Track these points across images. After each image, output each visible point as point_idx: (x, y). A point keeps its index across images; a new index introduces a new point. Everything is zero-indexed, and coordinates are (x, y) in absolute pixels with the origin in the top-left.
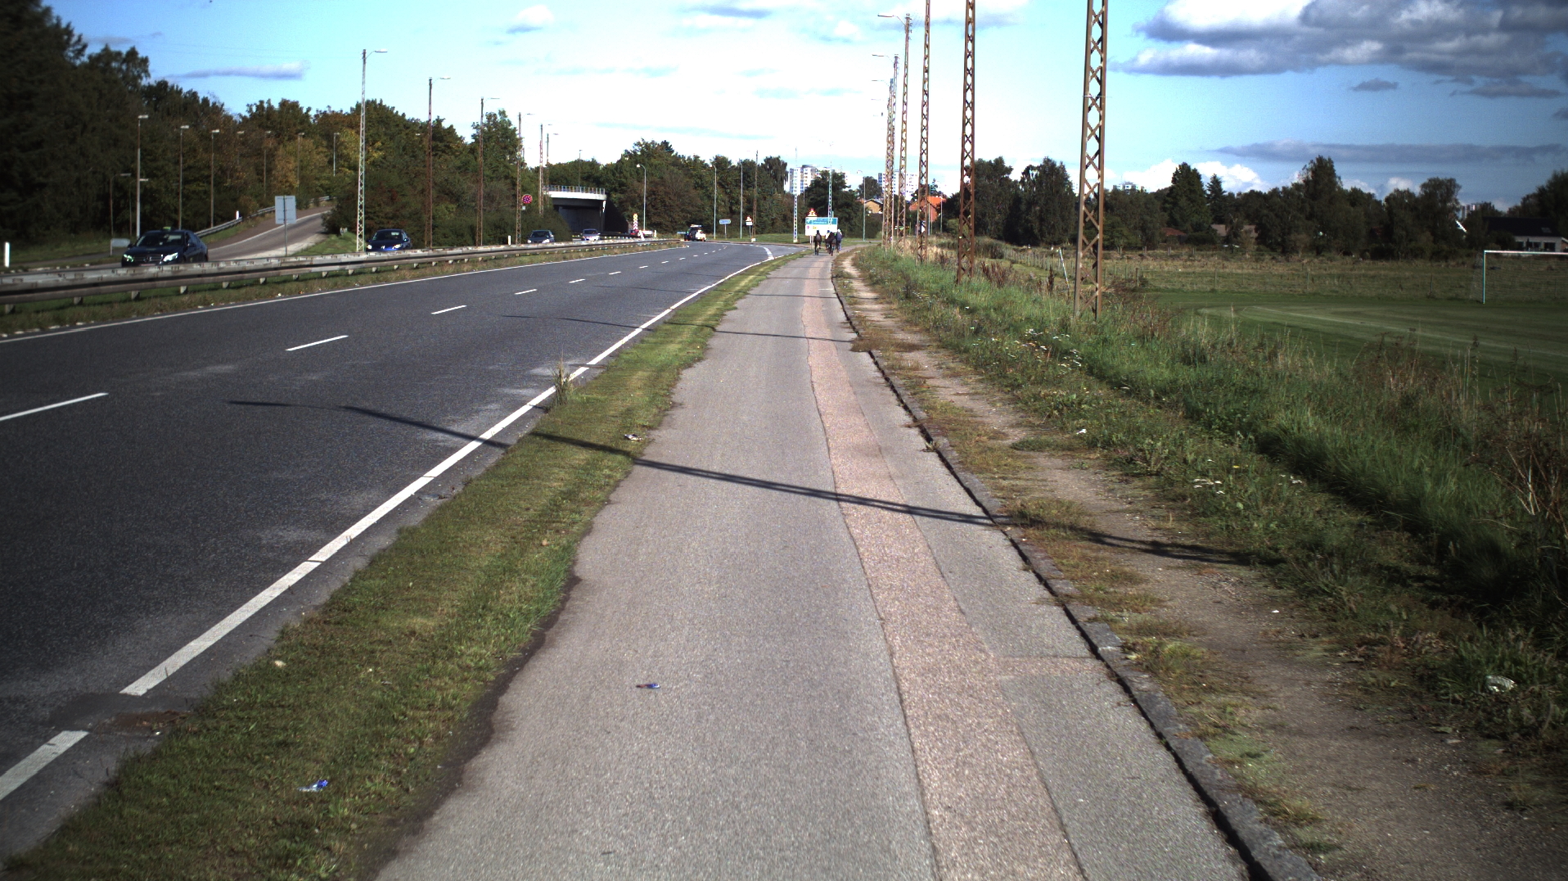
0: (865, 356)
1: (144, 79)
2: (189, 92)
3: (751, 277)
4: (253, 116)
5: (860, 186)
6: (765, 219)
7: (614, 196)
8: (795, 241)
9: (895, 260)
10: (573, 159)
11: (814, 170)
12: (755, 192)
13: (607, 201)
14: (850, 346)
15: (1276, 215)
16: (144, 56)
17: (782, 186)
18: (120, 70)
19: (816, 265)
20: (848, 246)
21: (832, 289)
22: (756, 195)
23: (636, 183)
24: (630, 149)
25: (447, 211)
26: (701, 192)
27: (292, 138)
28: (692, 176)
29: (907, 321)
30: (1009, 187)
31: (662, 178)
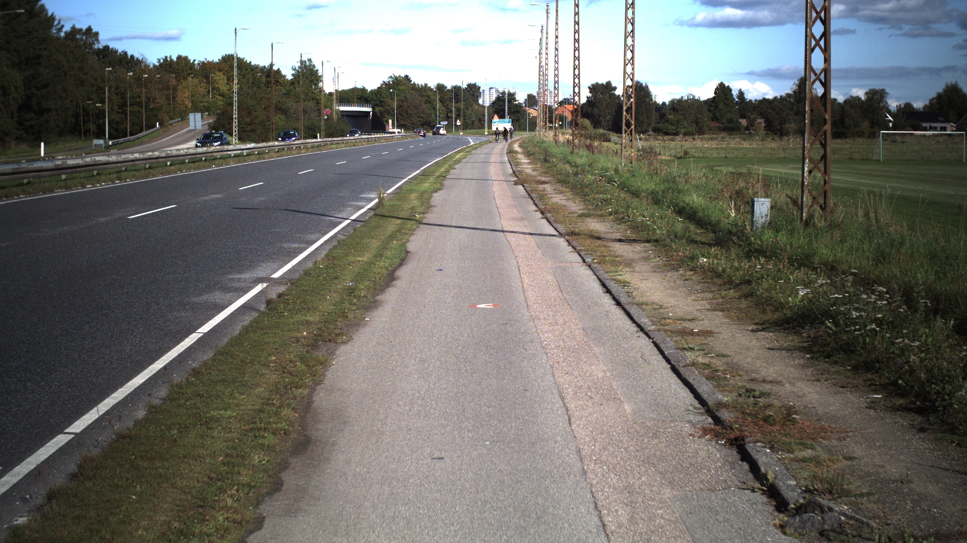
0: (520, 187)
1: (96, 45)
2: (122, 52)
3: (462, 154)
4: (161, 65)
5: (526, 100)
6: (468, 121)
7: (377, 109)
8: (486, 133)
9: (542, 143)
10: (351, 87)
11: (497, 91)
12: (462, 105)
13: (373, 111)
14: (513, 183)
15: (777, 113)
16: (96, 31)
17: (478, 100)
18: (82, 39)
19: (498, 147)
20: (519, 136)
21: (506, 159)
22: (462, 106)
23: (390, 101)
24: (386, 80)
25: (278, 120)
26: (429, 105)
27: (185, 78)
28: (423, 96)
29: (544, 173)
30: (615, 98)
31: (406, 97)
